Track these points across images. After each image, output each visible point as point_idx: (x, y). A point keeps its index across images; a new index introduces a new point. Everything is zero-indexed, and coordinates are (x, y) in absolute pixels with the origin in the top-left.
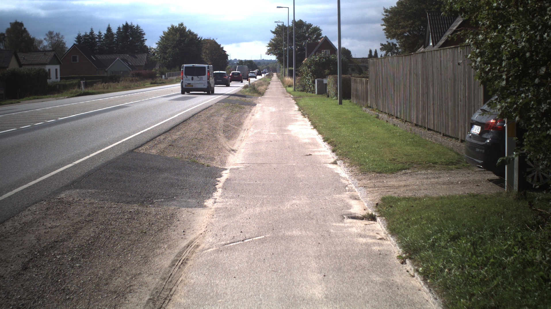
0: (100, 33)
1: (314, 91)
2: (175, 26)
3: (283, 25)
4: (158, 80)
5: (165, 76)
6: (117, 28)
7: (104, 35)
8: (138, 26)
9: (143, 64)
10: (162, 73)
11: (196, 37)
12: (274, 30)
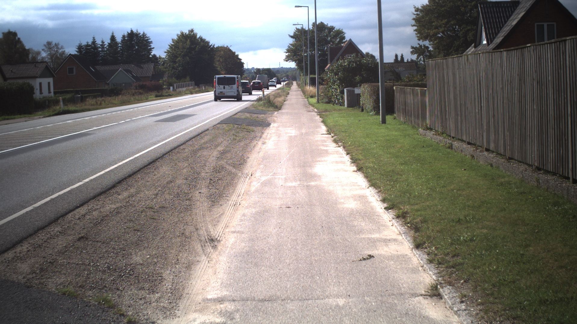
0: (103, 42)
1: (343, 103)
2: (185, 32)
3: (302, 28)
4: (164, 92)
5: (173, 88)
6: (122, 36)
7: (107, 44)
8: (144, 33)
9: (150, 74)
10: (170, 84)
11: (208, 45)
12: (292, 35)
